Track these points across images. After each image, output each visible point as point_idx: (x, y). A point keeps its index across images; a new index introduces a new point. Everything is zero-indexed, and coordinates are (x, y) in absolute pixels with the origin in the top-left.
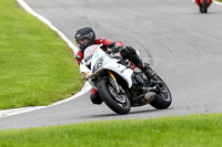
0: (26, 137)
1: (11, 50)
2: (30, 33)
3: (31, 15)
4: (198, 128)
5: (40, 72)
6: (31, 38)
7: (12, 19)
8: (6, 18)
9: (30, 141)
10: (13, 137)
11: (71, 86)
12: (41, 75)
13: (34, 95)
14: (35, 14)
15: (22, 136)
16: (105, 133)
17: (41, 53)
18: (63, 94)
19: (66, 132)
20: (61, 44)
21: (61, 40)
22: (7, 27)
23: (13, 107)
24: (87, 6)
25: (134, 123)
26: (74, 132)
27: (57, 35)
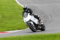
0: (18, 38)
1: (14, 14)
2: (19, 10)
3: (20, 5)
7: (14, 6)
8: (13, 6)
9: (19, 39)
10: (15, 38)
13: (20, 27)
14: (21, 5)
15: (17, 38)
16: (39, 37)
19: (29, 37)
22: (13, 8)
23: (15, 30)
24: (35, 3)
26: (31, 37)
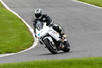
2: (9, 19)
3: (9, 11)
4: (86, 64)
5: (13, 37)
6: (9, 21)
11: (27, 44)
12: (13, 39)
13: (10, 48)
14: (11, 11)
15: (5, 67)
17: (14, 28)
18: (24, 48)
19: (25, 65)
20: (23, 24)
21: (23, 23)
25: (56, 61)
26: (29, 65)
27: (21, 21)
